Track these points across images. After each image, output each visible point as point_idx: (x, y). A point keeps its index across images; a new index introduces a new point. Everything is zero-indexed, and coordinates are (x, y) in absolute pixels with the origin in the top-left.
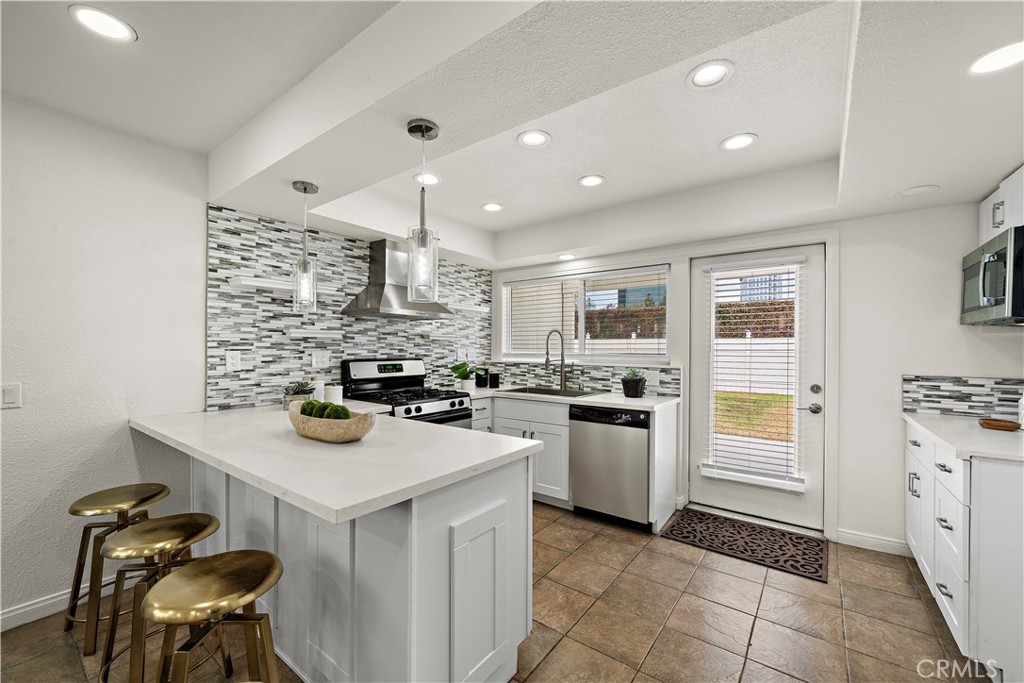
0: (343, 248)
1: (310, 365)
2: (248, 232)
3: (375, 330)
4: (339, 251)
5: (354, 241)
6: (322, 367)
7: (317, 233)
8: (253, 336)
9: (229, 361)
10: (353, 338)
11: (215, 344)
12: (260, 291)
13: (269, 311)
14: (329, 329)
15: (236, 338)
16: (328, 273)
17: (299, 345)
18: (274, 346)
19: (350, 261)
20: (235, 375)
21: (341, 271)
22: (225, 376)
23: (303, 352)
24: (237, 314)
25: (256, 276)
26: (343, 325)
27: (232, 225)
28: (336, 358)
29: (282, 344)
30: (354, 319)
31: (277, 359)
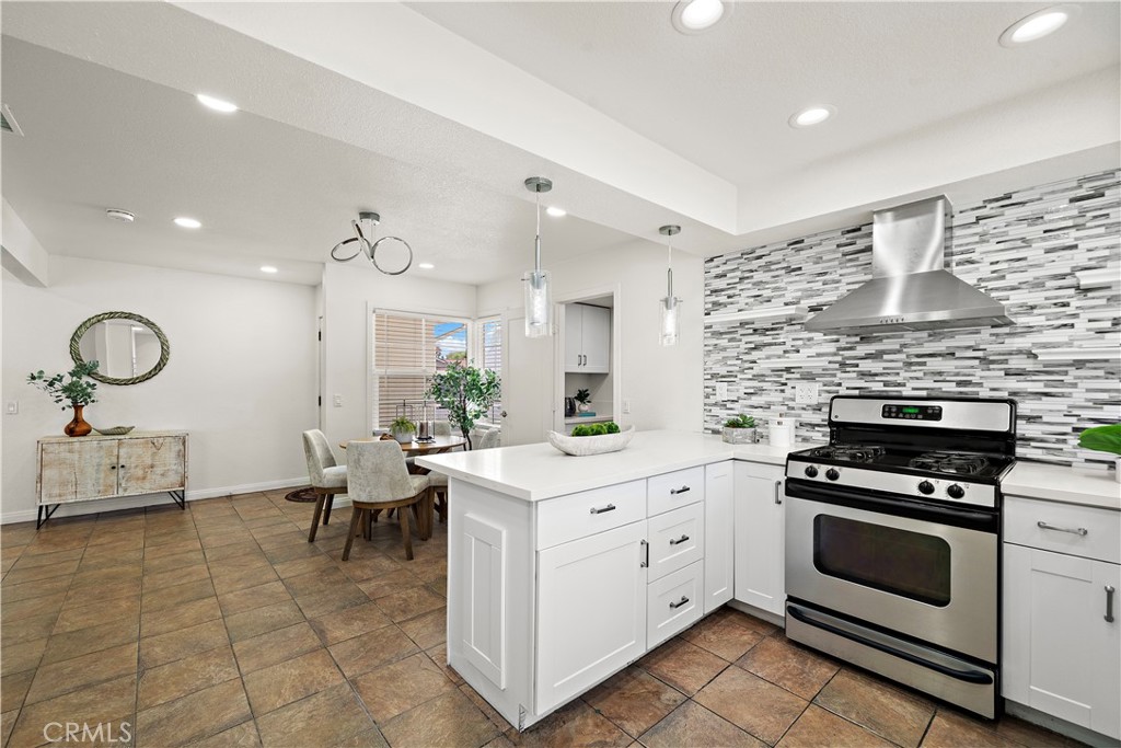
0: (838, 246)
1: (793, 400)
2: (733, 270)
3: (899, 352)
4: (834, 252)
5: (859, 229)
6: (809, 402)
7: (802, 241)
8: (737, 368)
9: (717, 392)
10: (857, 366)
11: (709, 377)
12: (743, 324)
13: (750, 342)
14: (819, 355)
15: (723, 371)
16: (818, 286)
17: (781, 376)
18: (755, 377)
19: (851, 260)
20: (723, 405)
21: (835, 276)
22: (716, 404)
23: (785, 384)
24: (724, 349)
25: (740, 311)
26: (839, 349)
27: (719, 271)
28: (829, 392)
29: (763, 375)
30: (858, 339)
31: (758, 392)
